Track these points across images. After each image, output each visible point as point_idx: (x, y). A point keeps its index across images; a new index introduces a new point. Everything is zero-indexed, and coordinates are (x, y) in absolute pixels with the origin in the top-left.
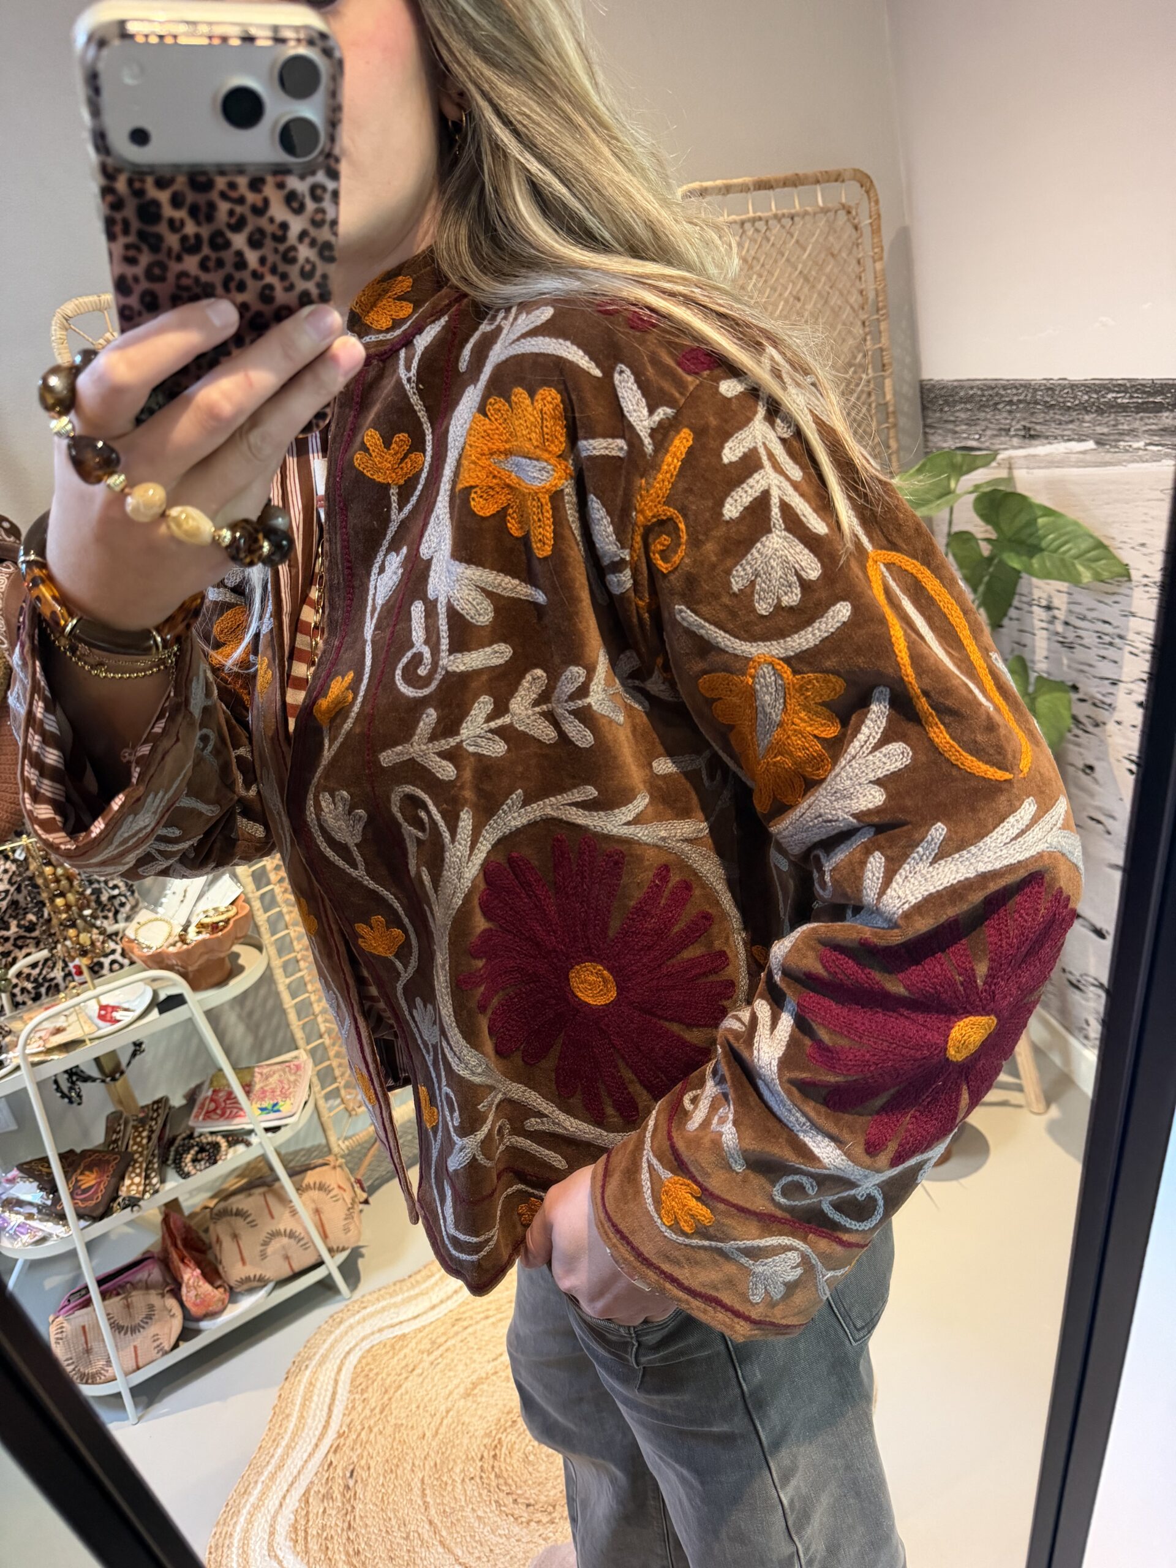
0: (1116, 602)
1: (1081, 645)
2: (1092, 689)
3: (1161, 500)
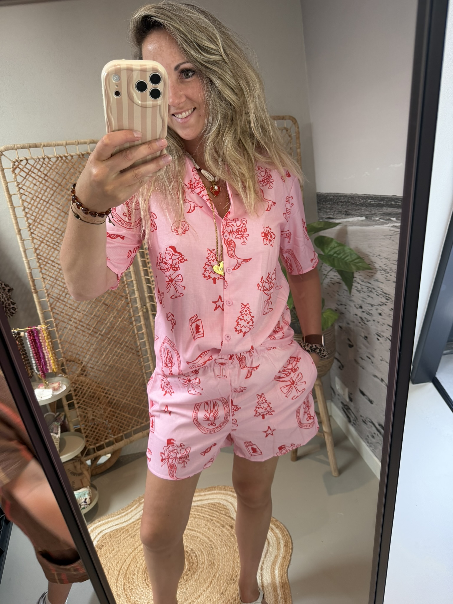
0: (372, 276)
1: (363, 291)
2: (366, 307)
3: (384, 239)
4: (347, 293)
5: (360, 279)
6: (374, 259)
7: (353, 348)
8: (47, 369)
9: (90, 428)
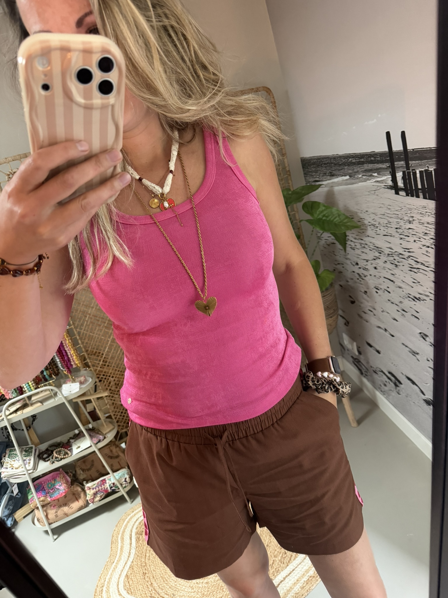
0: (363, 232)
1: (356, 248)
2: (362, 263)
3: (369, 195)
4: (342, 252)
5: (352, 237)
6: (362, 216)
7: (355, 304)
8: (72, 365)
9: (119, 414)
